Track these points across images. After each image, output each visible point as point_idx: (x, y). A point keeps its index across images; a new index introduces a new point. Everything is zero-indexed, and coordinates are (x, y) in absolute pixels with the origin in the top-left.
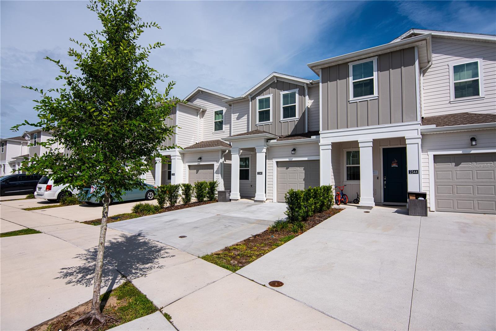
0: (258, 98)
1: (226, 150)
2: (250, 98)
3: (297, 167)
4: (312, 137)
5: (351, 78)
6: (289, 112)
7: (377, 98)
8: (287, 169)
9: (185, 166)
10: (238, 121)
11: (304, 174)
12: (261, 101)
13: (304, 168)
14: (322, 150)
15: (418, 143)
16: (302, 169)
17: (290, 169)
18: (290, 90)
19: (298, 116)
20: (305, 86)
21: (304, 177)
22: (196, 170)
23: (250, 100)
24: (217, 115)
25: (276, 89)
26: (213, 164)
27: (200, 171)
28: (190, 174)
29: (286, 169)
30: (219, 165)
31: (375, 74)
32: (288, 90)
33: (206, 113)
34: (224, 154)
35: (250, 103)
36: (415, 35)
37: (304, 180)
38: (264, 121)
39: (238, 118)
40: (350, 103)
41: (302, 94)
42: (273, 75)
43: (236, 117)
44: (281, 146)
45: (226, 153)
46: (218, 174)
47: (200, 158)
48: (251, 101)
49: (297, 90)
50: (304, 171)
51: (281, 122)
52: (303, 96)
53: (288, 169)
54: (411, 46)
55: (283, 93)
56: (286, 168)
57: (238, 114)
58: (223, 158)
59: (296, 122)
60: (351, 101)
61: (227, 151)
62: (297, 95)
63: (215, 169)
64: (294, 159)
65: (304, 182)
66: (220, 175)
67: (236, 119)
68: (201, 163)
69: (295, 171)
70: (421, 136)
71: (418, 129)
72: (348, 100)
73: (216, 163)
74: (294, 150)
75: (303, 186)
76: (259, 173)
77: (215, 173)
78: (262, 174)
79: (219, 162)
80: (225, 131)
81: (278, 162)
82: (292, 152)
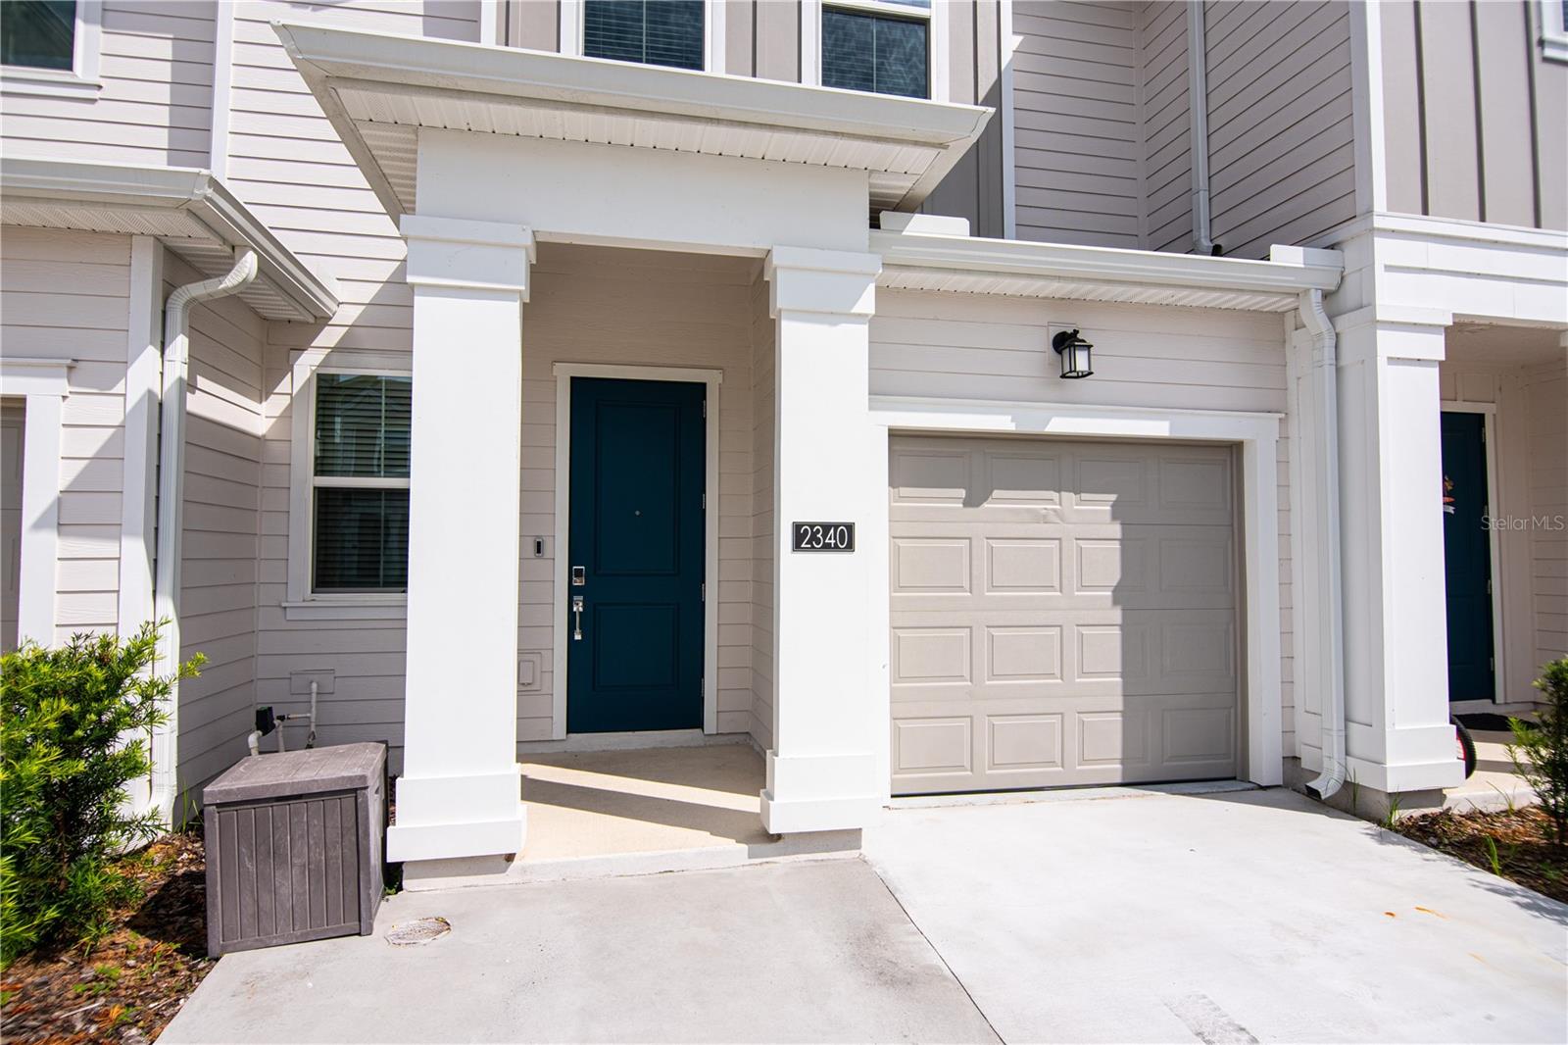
1: (235, 250)
3: (1059, 491)
4: (1273, 249)
8: (978, 505)
11: (1117, 547)
13: (1113, 497)
14: (1387, 361)
16: (1100, 505)
17: (1004, 503)
21: (1119, 574)
26: (14, 408)
29: (969, 502)
34: (197, 290)
37: (1120, 595)
40: (1544, 58)
45: (231, 281)
46: (110, 529)
50: (1117, 523)
53: (986, 505)
56: (962, 493)
58: (180, 346)
60: (1552, 45)
61: (248, 265)
64: (1061, 424)
65: (1116, 615)
66: (135, 551)
69: (1045, 520)
72: (1535, 38)
73: (62, 385)
74: (1065, 342)
75: (1108, 643)
76: (808, 537)
77: (38, 525)
78: (850, 547)
79: (119, 388)
80: (111, 89)
81: (896, 436)
82: (1073, 359)
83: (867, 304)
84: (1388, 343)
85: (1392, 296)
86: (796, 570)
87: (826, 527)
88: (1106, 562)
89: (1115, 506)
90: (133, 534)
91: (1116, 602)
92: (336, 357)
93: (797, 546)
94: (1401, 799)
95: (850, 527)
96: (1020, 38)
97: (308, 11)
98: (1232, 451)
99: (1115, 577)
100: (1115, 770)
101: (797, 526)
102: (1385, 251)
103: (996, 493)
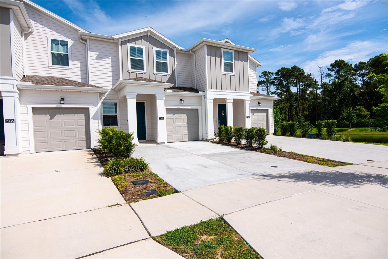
0: (129, 45)
2: (120, 41)
3: (181, 114)
4: (199, 92)
5: (223, 58)
6: (162, 67)
7: (234, 75)
9: (26, 109)
10: (98, 61)
11: (187, 119)
12: (132, 49)
13: (186, 114)
14: (209, 102)
15: (249, 103)
16: (185, 115)
17: (176, 115)
18: (162, 48)
19: (169, 72)
20: (175, 50)
21: (187, 121)
22: (49, 115)
23: (120, 43)
24: (54, 45)
25: (149, 43)
26: (88, 109)
27: (57, 116)
28: (34, 120)
29: (173, 115)
30: (97, 110)
31: (233, 60)
32: (160, 48)
33: (31, 36)
35: (120, 47)
36: (228, 42)
37: (187, 123)
38: (136, 69)
39: (98, 58)
40: (222, 74)
41: (172, 55)
42: (148, 30)
43: (96, 56)
44: (173, 96)
47: (62, 99)
48: (121, 45)
49: (168, 51)
50: (187, 117)
51: (155, 74)
52: (173, 57)
53: (175, 115)
54: (246, 51)
55: (155, 49)
56: (172, 114)
57: (98, 53)
59: (168, 77)
60: (223, 73)
62: (168, 55)
63: (91, 115)
64: (181, 107)
65: (187, 125)
66: (100, 121)
67: (95, 58)
68: (63, 106)
69: (180, 116)
70: (250, 100)
71: (249, 96)
72: (221, 72)
73: (92, 106)
74: (181, 100)
75: (186, 128)
76: (160, 118)
77: (91, 119)
78: (164, 119)
79: (97, 106)
80: (73, 68)
81: (166, 109)
82: (182, 102)
83: (164, 99)
84: (208, 101)
85: (208, 96)
86: (159, 122)
87: (161, 118)
88: (186, 120)
89: (186, 115)
90: (99, 119)
91: (187, 124)
92: (104, 100)
93: (159, 119)
94: (210, 139)
95: (163, 118)
96: (177, 63)
97: (98, 60)
98: (198, 109)
99: (187, 122)
100: (187, 140)
101: (159, 118)
102: (208, 92)
103: (176, 114)
